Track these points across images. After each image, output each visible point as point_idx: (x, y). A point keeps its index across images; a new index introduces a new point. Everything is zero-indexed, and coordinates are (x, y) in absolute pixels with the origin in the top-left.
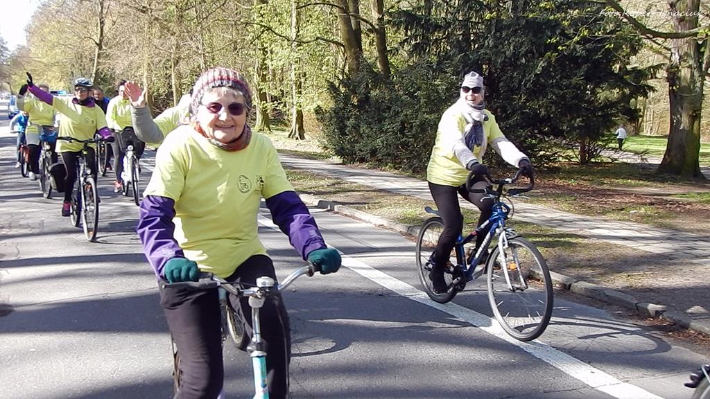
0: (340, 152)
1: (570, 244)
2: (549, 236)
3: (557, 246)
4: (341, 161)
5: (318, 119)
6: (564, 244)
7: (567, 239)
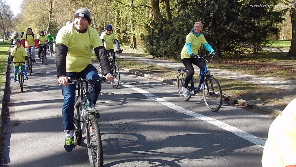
0: (151, 53)
1: (251, 88)
2: (242, 85)
3: (246, 89)
4: (152, 57)
5: (142, 40)
6: (248, 88)
7: (250, 86)
